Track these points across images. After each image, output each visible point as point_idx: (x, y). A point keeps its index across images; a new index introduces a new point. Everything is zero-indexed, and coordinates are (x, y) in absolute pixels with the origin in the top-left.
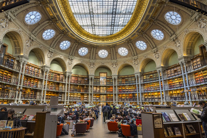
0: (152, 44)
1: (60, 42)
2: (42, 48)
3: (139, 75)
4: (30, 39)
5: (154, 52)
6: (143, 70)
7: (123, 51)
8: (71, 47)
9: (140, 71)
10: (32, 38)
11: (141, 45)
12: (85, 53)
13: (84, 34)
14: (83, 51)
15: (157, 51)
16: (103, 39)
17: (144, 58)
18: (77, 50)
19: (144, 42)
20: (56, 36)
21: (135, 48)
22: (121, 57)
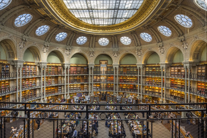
0: (158, 38)
1: (55, 35)
2: (36, 45)
3: (141, 67)
4: (23, 40)
5: (160, 47)
6: (146, 61)
7: (126, 40)
8: (68, 38)
9: (143, 63)
10: (24, 39)
11: (146, 37)
12: (84, 41)
13: (83, 25)
14: (81, 40)
15: (162, 46)
16: (103, 28)
17: (148, 50)
18: (75, 39)
19: (149, 34)
20: (51, 30)
21: (140, 38)
22: (123, 45)
